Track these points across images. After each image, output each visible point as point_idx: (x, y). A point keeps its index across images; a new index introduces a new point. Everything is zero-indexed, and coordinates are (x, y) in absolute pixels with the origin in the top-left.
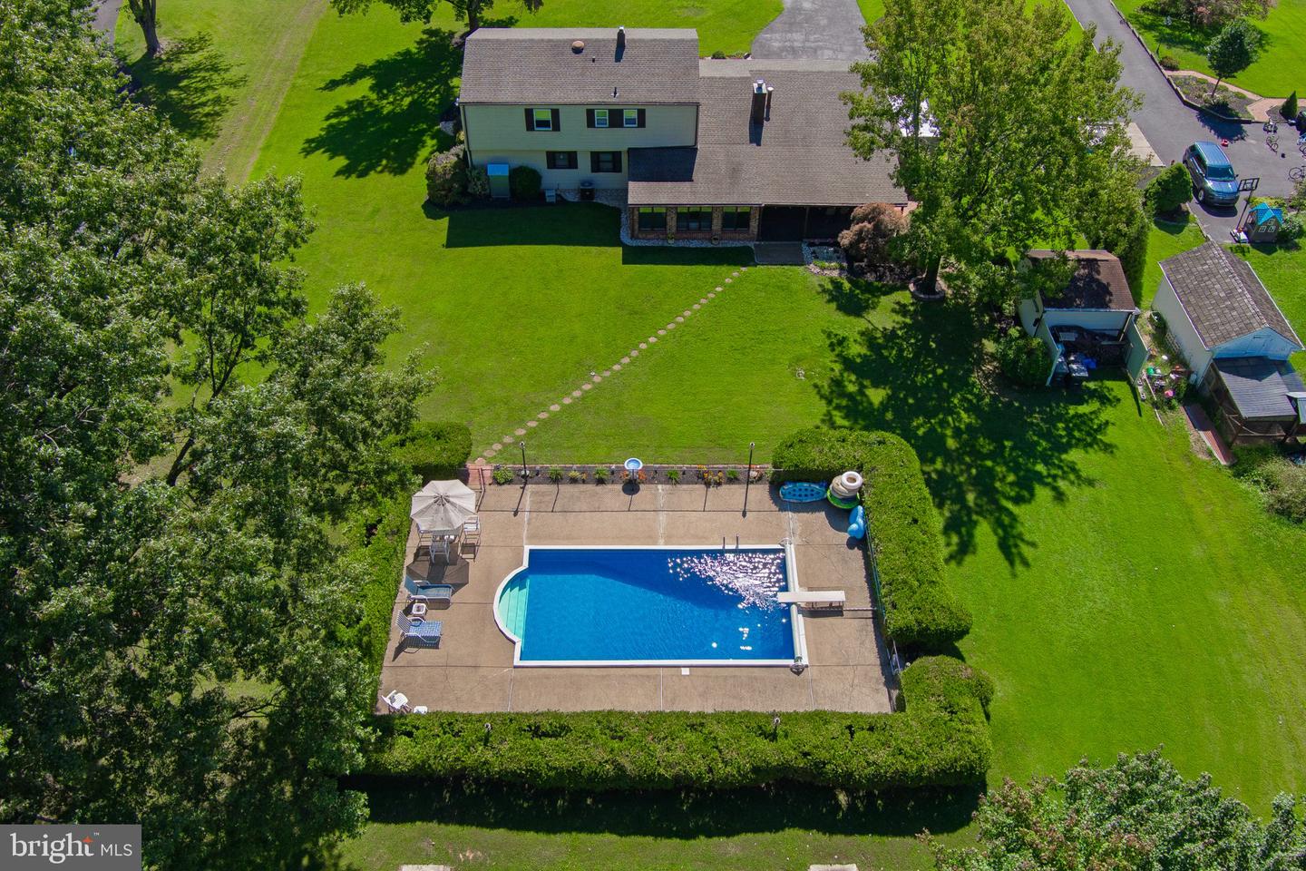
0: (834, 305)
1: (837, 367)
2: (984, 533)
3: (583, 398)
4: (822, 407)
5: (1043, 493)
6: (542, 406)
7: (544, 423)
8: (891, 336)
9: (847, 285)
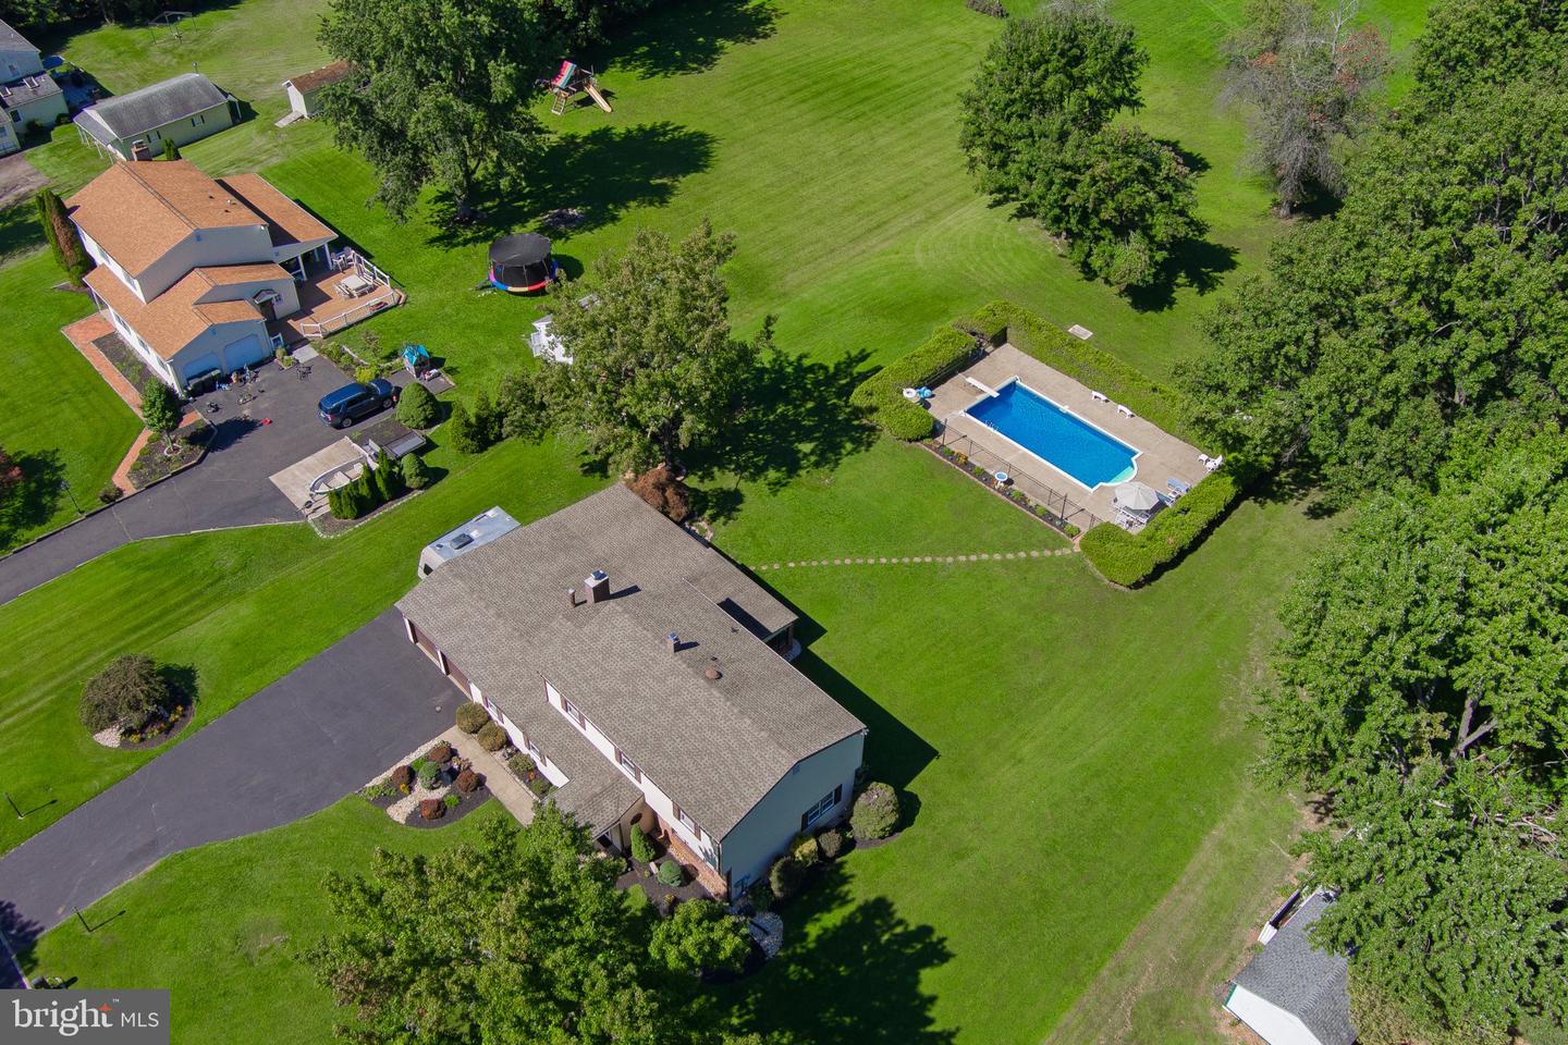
0: (739, 507)
1: (803, 473)
2: (861, 368)
3: (974, 551)
4: (845, 461)
5: (807, 362)
6: (1005, 564)
7: (1015, 550)
8: (740, 469)
9: (709, 512)
